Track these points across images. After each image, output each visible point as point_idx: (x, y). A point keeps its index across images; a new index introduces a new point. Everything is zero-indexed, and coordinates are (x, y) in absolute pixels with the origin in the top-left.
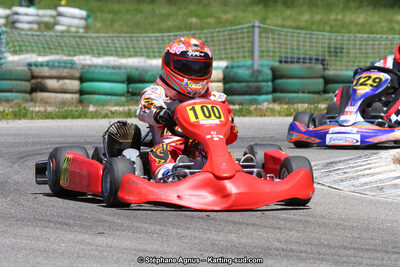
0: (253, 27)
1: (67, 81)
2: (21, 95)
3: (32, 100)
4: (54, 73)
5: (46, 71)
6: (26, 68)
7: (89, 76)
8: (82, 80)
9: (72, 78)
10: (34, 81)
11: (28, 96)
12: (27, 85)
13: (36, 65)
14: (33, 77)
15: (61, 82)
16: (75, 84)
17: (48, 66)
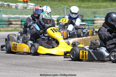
0: (64, 8)
1: (18, 22)
2: (6, 26)
3: (9, 27)
4: (14, 20)
5: (12, 20)
6: (8, 19)
7: (23, 21)
8: (21, 21)
9: (19, 21)
10: (9, 22)
11: (8, 26)
12: (8, 23)
13: (10, 18)
14: (9, 21)
15: (16, 22)
16: (20, 23)
17: (13, 18)
